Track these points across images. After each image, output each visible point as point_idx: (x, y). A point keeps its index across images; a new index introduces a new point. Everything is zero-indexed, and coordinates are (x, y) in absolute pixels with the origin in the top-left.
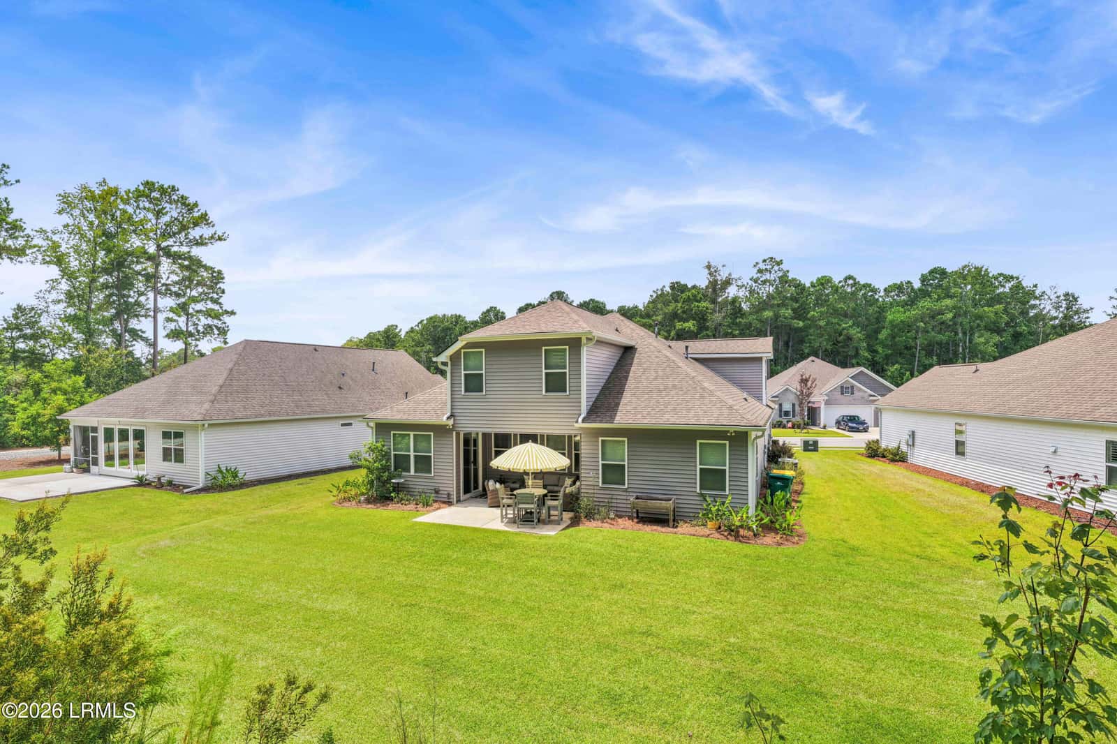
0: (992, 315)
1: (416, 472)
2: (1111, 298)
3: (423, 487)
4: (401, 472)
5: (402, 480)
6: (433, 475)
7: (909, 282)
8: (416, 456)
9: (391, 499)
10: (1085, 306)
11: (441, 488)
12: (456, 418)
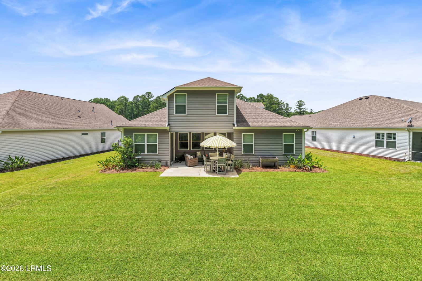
0: (274, 107)
1: (148, 152)
2: (295, 105)
3: (152, 160)
4: (140, 153)
5: (141, 157)
6: (158, 153)
7: (254, 97)
8: (148, 145)
9: (136, 167)
10: (290, 107)
11: (162, 160)
12: (171, 126)
